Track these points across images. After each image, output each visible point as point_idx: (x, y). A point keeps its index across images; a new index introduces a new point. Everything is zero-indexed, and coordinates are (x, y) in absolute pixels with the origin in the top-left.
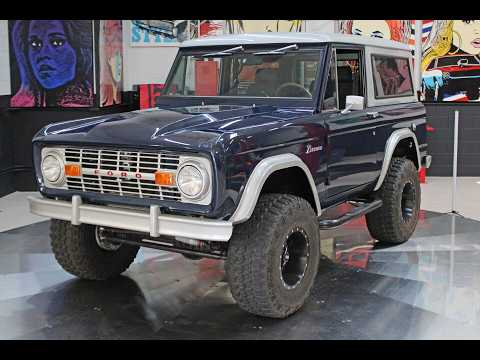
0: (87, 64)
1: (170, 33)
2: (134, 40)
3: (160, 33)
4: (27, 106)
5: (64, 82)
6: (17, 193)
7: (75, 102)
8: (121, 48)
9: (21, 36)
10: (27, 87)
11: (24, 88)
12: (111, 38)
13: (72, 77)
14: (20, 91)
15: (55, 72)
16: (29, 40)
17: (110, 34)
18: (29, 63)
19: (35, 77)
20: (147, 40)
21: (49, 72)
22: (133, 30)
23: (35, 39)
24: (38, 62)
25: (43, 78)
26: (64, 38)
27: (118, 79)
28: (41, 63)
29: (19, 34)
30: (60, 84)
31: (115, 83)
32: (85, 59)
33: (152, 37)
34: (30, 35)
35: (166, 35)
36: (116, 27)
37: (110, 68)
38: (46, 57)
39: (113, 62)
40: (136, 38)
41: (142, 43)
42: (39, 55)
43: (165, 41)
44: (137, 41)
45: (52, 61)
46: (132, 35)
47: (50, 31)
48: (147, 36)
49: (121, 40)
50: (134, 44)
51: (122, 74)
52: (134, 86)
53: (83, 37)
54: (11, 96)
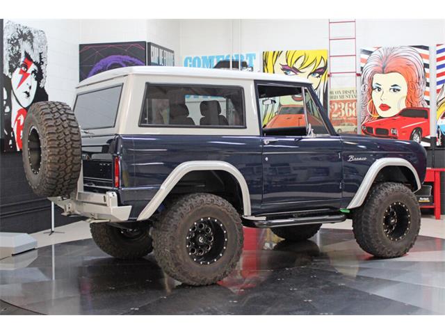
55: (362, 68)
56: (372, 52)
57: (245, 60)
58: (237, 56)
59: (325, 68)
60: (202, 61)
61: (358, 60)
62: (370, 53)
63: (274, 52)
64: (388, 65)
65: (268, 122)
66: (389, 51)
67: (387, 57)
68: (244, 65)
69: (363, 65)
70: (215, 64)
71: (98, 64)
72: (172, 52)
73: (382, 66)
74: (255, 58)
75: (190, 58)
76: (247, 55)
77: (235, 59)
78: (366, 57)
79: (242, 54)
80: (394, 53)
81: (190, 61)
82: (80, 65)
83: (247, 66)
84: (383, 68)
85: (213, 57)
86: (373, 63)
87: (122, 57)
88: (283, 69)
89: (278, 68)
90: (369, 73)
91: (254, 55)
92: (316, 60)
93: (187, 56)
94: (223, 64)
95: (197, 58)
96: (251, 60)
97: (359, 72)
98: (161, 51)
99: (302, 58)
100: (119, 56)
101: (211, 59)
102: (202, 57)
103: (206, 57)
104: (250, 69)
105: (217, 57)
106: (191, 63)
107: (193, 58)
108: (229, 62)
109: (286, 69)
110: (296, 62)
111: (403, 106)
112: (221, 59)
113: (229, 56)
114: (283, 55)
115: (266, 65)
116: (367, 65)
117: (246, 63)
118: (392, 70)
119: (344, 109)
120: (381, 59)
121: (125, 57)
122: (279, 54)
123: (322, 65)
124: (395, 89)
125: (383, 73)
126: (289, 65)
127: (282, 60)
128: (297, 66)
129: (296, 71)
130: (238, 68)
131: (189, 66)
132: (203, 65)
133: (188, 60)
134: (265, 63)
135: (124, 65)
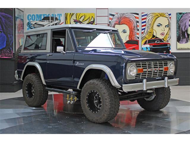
0: (11, 41)
5: (1, 48)
7: (5, 56)
8: (23, 36)
22: (28, 29)
32: (10, 39)
36: (21, 27)
37: (19, 43)
39: (21, 41)
49: (23, 33)
53: (9, 30)
55: (110, 22)
56: (114, 15)
57: (57, 17)
58: (53, 15)
59: (94, 21)
60: (36, 16)
61: (109, 18)
62: (113, 15)
63: (70, 14)
64: (122, 21)
66: (122, 15)
67: (121, 18)
68: (56, 19)
69: (110, 21)
70: (42, 18)
72: (23, 12)
73: (119, 21)
74: (61, 16)
76: (58, 15)
77: (52, 16)
78: (112, 17)
79: (56, 14)
80: (124, 16)
81: (30, 16)
83: (58, 20)
84: (119, 22)
85: (42, 15)
86: (115, 20)
88: (74, 22)
89: (72, 21)
90: (113, 24)
91: (61, 15)
92: (89, 18)
93: (29, 14)
94: (46, 18)
96: (59, 17)
97: (109, 24)
98: (19, 11)
99: (83, 17)
102: (36, 15)
103: (38, 15)
104: (59, 21)
105: (44, 15)
106: (31, 17)
107: (31, 15)
108: (49, 17)
109: (76, 22)
110: (80, 18)
111: (128, 39)
112: (45, 16)
113: (49, 15)
115: (67, 19)
116: (113, 21)
117: (57, 18)
118: (123, 23)
120: (118, 19)
121: (2, 13)
122: (73, 14)
123: (92, 20)
124: (124, 32)
125: (119, 24)
126: (77, 19)
127: (74, 17)
128: (81, 20)
129: (81, 22)
130: (53, 20)
131: (29, 19)
132: (37, 18)
133: (29, 16)
134: (66, 18)
135: (2, 17)
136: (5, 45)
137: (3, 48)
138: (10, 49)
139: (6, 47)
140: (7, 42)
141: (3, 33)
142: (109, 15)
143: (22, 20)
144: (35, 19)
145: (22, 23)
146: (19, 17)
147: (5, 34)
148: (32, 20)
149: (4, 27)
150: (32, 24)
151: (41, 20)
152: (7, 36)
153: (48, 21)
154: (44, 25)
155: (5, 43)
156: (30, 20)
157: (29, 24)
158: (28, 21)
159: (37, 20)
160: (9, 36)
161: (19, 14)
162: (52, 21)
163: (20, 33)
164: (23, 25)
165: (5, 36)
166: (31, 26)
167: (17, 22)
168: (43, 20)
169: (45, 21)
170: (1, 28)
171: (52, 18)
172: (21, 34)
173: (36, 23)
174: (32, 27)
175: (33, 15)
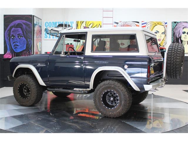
0: (30, 44)
1: (58, 35)
2: (45, 37)
3: (54, 35)
4: (9, 58)
5: (22, 50)
6: (5, 87)
8: (41, 40)
9: (8, 35)
10: (9, 52)
11: (8, 52)
12: (38, 36)
13: (25, 48)
14: (7, 53)
15: (19, 47)
16: (11, 36)
17: (38, 35)
18: (10, 43)
19: (12, 48)
20: (50, 38)
21: (17, 47)
22: (45, 34)
23: (13, 36)
24: (13, 43)
25: (15, 49)
26: (23, 35)
27: (40, 50)
28: (14, 44)
29: (7, 34)
30: (21, 51)
31: (39, 51)
32: (29, 43)
33: (51, 37)
34: (11, 34)
35: (56, 36)
36: (39, 33)
37: (37, 46)
38: (16, 42)
39: (39, 44)
40: (46, 37)
41: (48, 38)
42: (14, 41)
43: (56, 38)
44: (46, 38)
45: (18, 43)
46: (45, 36)
47: (18, 33)
48: (50, 36)
49: (41, 37)
50: (46, 39)
51: (41, 48)
52: (45, 53)
53: (29, 35)
54: (4, 54)
56: (118, 23)
57: (69, 24)
58: (66, 22)
61: (113, 26)
62: (117, 23)
63: (81, 21)
65: (78, 48)
66: (124, 23)
68: (69, 26)
70: (57, 25)
71: (12, 23)
72: (41, 19)
75: (47, 22)
76: (70, 22)
77: (65, 23)
78: (116, 25)
79: (68, 21)
80: (126, 24)
82: (4, 23)
83: (70, 26)
85: (57, 22)
87: (22, 21)
88: (84, 28)
91: (73, 22)
92: (97, 25)
93: (46, 21)
94: (61, 25)
95: (50, 22)
96: (72, 24)
98: (37, 19)
99: (92, 24)
100: (21, 20)
101: (56, 23)
102: (52, 22)
103: (54, 22)
104: (71, 28)
105: (58, 22)
106: (48, 24)
107: (48, 23)
108: (63, 24)
110: (89, 26)
111: (129, 44)
112: (60, 23)
113: (63, 22)
114: (84, 23)
119: (108, 44)
121: (23, 21)
126: (87, 26)
127: (84, 25)
130: (67, 27)
131: (47, 25)
132: (53, 25)
133: (47, 23)
134: (77, 25)
135: (23, 24)
136: (25, 47)
137: (24, 51)
138: (29, 51)
139: (26, 49)
140: (27, 45)
141: (23, 37)
142: (113, 23)
143: (40, 27)
144: (51, 26)
145: (40, 29)
146: (37, 24)
147: (25, 38)
148: (49, 26)
149: (25, 32)
150: (48, 30)
151: (56, 26)
152: (27, 40)
153: (62, 27)
154: (58, 31)
155: (25, 46)
156: (47, 27)
157: (46, 30)
158: (46, 28)
159: (53, 27)
160: (28, 40)
161: (37, 22)
162: (65, 27)
163: (38, 37)
164: (41, 31)
165: (25, 40)
166: (48, 31)
167: (36, 28)
168: (58, 26)
169: (60, 27)
170: (22, 34)
171: (66, 25)
172: (39, 39)
173: (52, 30)
174: (48, 33)
175: (49, 23)
